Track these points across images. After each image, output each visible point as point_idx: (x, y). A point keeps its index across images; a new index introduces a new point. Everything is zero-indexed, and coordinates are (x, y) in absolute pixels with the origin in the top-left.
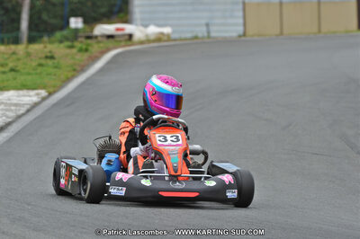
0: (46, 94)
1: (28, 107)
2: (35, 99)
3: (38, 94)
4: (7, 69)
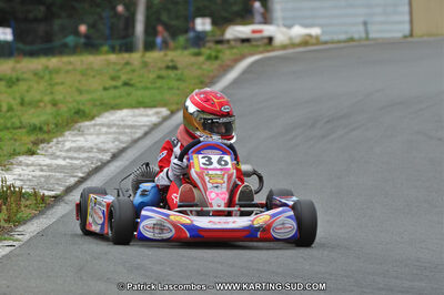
0: (168, 112)
1: (146, 129)
2: (155, 119)
3: (157, 113)
4: (119, 83)
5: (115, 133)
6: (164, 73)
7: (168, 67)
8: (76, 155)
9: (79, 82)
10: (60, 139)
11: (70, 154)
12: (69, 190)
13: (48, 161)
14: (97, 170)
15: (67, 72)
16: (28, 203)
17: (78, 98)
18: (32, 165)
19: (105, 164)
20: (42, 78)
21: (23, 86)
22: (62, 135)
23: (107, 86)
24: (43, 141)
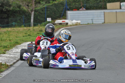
4: (27, 35)
6: (39, 32)
7: (40, 31)
8: (16, 54)
9: (16, 34)
10: (12, 50)
11: (14, 54)
12: (14, 63)
13: (8, 56)
15: (13, 32)
16: (4, 66)
17: (16, 39)
18: (4, 56)
20: (6, 33)
21: (2, 36)
22: (12, 49)
23: (24, 36)
24: (7, 50)
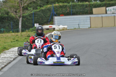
4: (15, 40)
5: (14, 53)
6: (27, 38)
7: (28, 36)
8: (4, 59)
9: (5, 40)
12: (2, 68)
14: (10, 63)
15: (2, 38)
17: (4, 44)
19: (12, 61)
23: (12, 41)
